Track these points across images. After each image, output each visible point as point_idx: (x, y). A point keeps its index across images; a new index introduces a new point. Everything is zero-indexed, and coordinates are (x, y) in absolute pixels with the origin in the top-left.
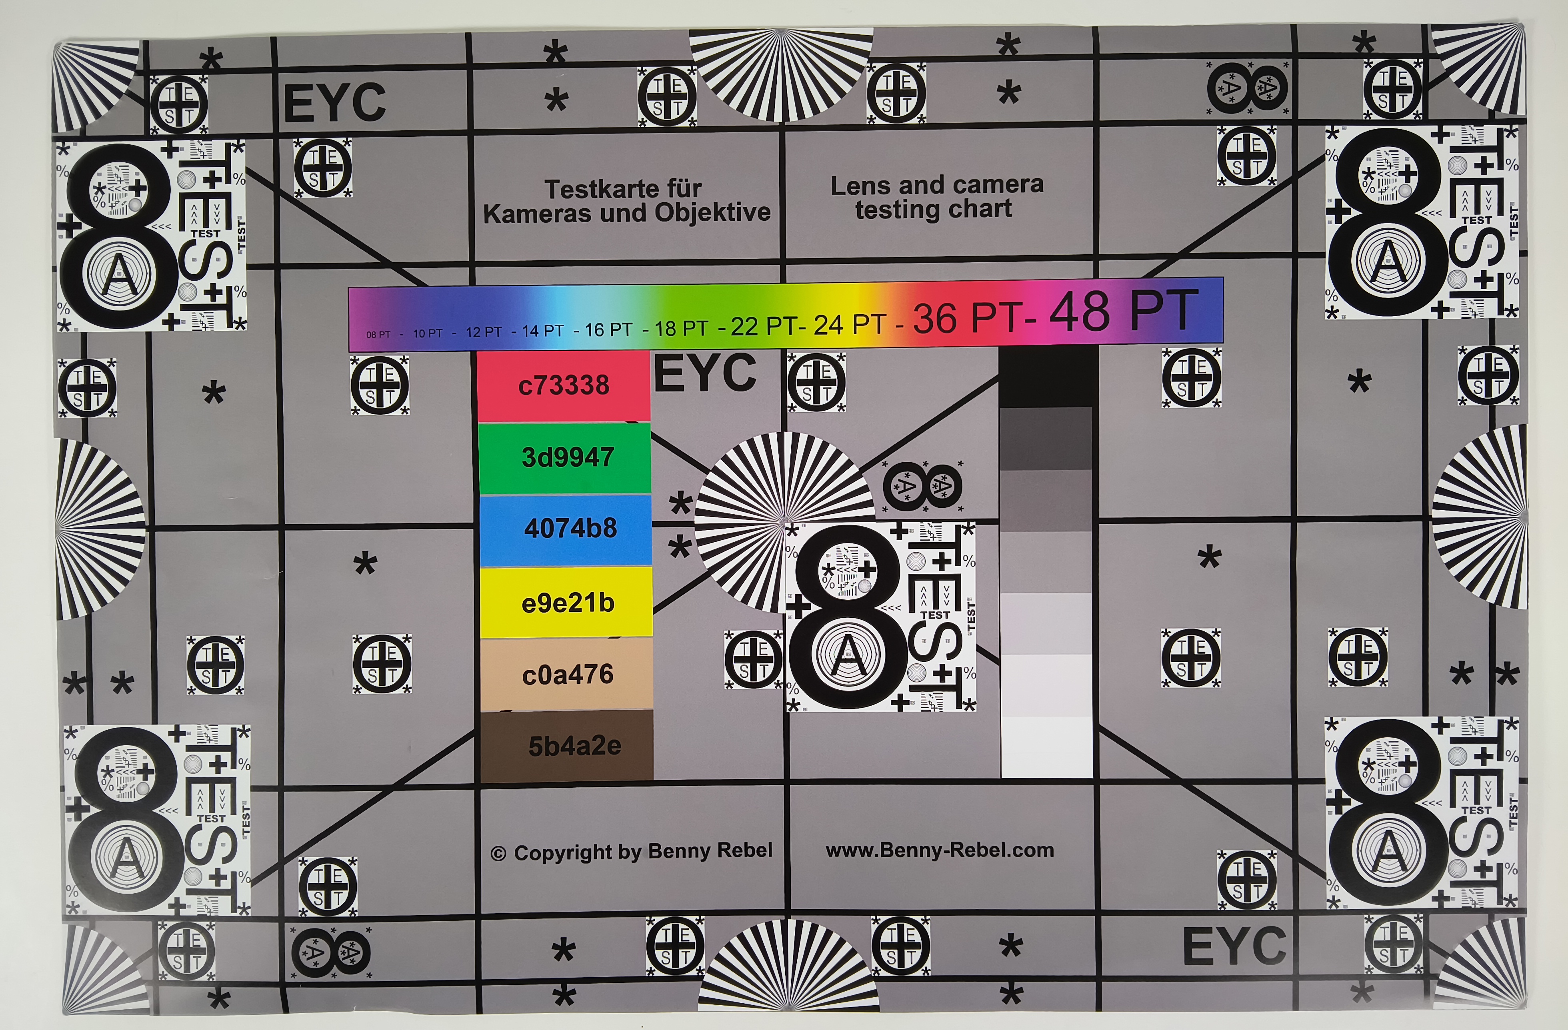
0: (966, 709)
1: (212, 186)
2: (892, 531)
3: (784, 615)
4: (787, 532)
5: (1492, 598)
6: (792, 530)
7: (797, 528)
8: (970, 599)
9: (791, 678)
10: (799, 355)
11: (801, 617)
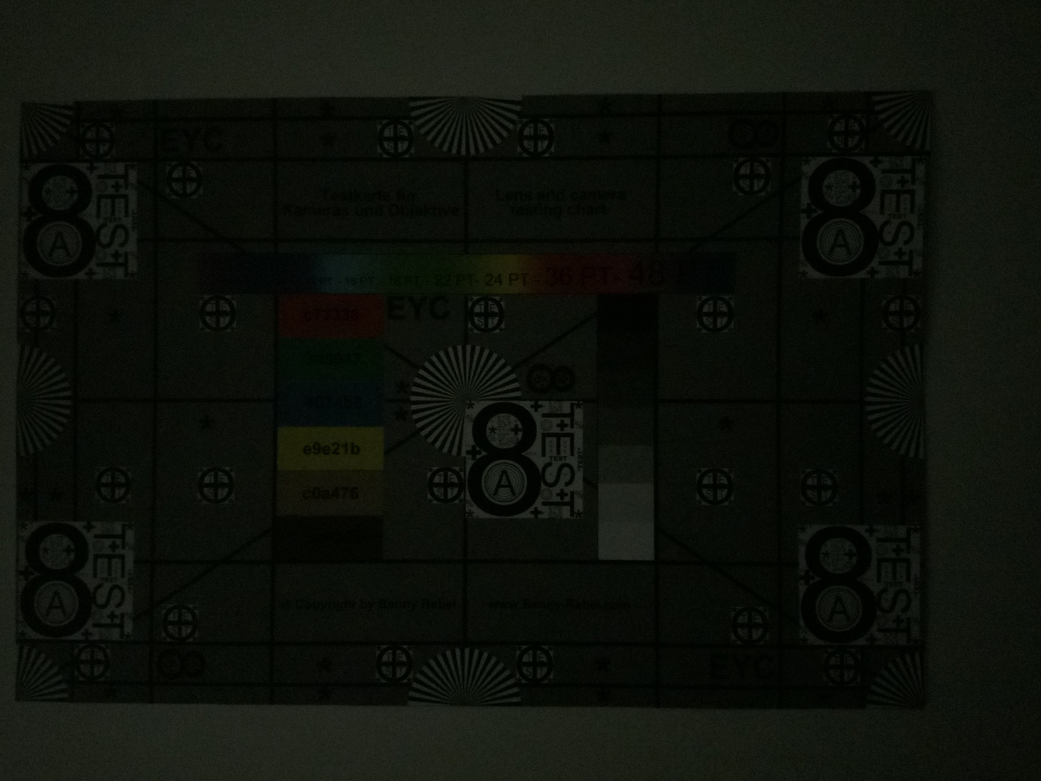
0: (576, 517)
1: (117, 191)
2: (532, 406)
3: (465, 458)
4: (467, 406)
5: (902, 451)
6: (471, 406)
7: (474, 404)
8: (579, 449)
9: (468, 497)
10: (475, 298)
11: (475, 459)
